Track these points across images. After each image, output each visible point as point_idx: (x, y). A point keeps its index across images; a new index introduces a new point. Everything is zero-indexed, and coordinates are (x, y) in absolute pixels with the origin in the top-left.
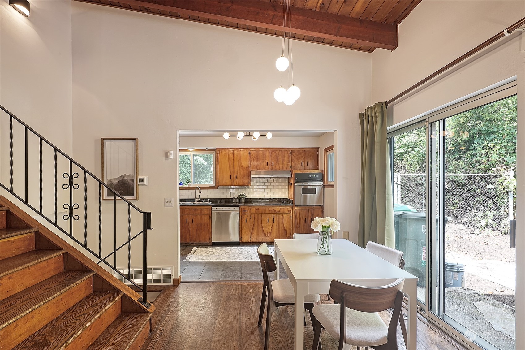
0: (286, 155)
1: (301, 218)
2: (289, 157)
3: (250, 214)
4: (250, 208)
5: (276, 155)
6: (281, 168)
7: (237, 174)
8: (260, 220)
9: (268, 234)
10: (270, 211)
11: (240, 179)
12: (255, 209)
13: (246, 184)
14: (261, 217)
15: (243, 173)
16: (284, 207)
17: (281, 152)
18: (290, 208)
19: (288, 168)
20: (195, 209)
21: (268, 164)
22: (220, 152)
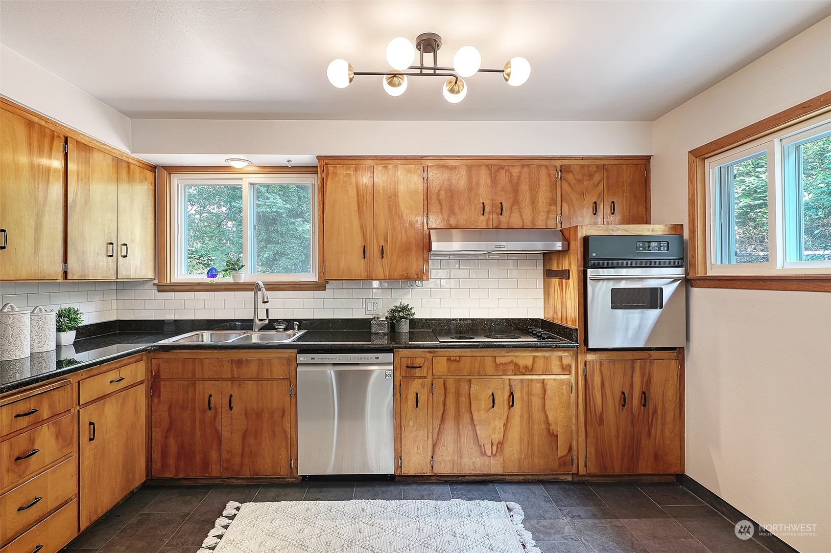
0: (544, 181)
1: (608, 392)
2: (553, 187)
3: (430, 378)
4: (429, 356)
5: (511, 181)
6: (528, 223)
7: (386, 240)
8: (464, 400)
9: (495, 448)
10: (497, 366)
11: (395, 258)
12: (449, 359)
14: (467, 388)
15: (404, 238)
16: (547, 354)
17: (526, 169)
18: (567, 357)
19: (551, 224)
20: (240, 362)
21: (487, 209)
22: (328, 170)
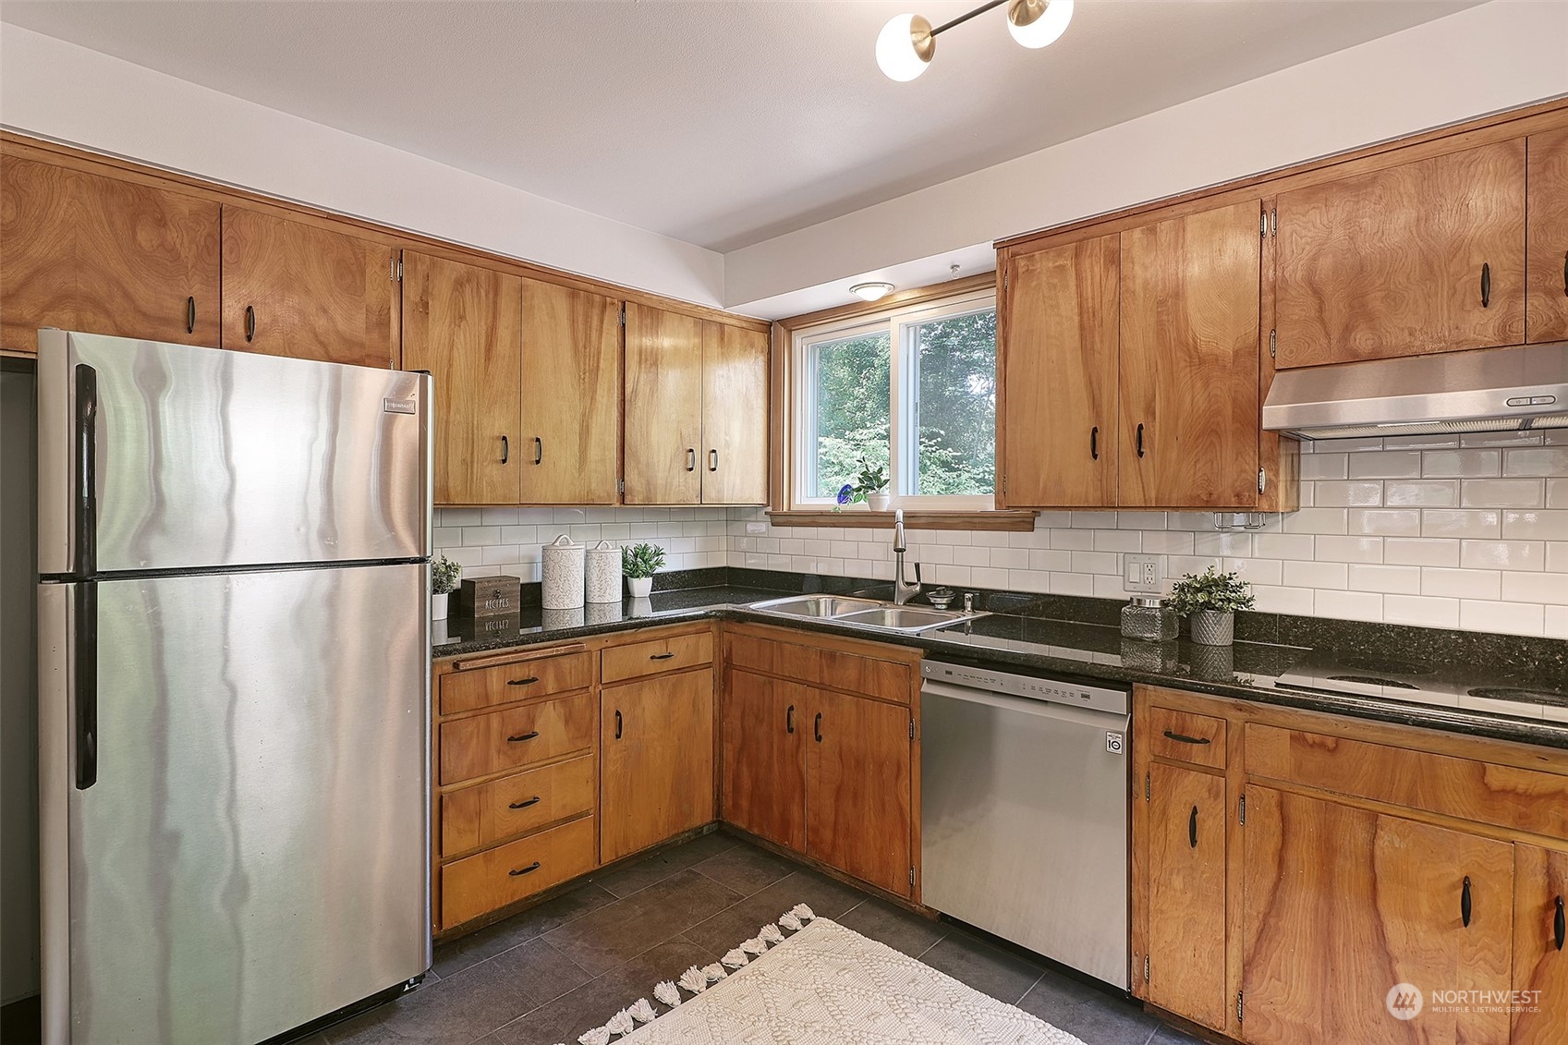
3: (1235, 779)
4: (1236, 718)
7: (1150, 411)
11: (1174, 455)
12: (1297, 738)
13: (1225, 489)
15: (1200, 403)
20: (832, 656)
21: (1504, 282)
22: (1015, 269)
